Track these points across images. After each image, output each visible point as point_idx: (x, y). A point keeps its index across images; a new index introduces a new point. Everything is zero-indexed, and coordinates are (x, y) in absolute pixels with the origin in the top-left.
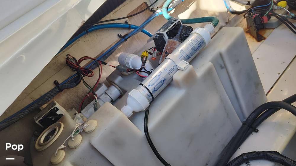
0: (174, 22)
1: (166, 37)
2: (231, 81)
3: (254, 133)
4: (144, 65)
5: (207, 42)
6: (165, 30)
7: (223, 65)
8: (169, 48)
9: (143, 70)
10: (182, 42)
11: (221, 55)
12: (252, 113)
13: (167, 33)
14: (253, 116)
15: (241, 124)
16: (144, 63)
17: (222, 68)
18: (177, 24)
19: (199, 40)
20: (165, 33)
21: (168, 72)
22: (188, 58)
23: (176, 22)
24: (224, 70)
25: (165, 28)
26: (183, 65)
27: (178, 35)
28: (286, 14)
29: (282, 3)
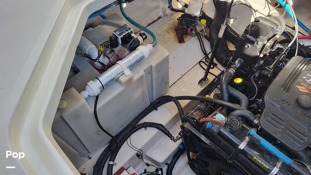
0: (128, 29)
1: (120, 41)
2: (152, 81)
3: (155, 110)
4: (99, 58)
5: (146, 58)
6: (120, 34)
7: (151, 72)
8: (120, 53)
9: (97, 61)
10: (131, 52)
11: (151, 67)
12: (157, 99)
13: (121, 38)
14: (158, 101)
15: (150, 104)
16: (99, 57)
17: (149, 73)
18: (130, 33)
19: (141, 56)
20: (120, 38)
21: (117, 75)
22: (132, 67)
23: (130, 31)
24: (151, 75)
25: (121, 32)
26: (128, 72)
27: (128, 45)
28: (202, 31)
29: (204, 22)
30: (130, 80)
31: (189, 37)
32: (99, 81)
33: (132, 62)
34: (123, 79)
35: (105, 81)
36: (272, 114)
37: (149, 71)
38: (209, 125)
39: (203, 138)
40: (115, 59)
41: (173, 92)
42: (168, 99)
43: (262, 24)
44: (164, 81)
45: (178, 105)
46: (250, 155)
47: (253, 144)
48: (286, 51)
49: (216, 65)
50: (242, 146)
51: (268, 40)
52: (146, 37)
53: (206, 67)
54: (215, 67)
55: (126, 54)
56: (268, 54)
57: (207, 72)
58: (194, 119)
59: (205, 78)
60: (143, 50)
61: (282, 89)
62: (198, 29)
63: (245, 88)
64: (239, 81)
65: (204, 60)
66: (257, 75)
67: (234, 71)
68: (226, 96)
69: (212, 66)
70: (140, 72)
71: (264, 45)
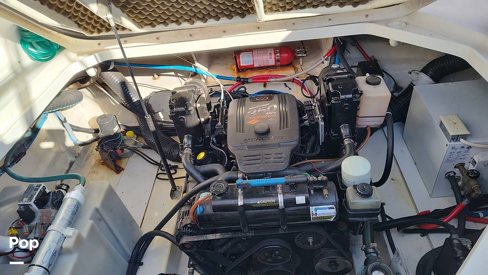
0: (37, 188)
1: (34, 207)
2: (110, 229)
3: (140, 267)
5: (82, 203)
6: (30, 199)
7: (100, 218)
8: (45, 218)
10: (58, 209)
11: (97, 210)
13: (34, 202)
14: (135, 251)
15: (128, 264)
17: (100, 220)
18: (42, 190)
19: (75, 203)
20: (31, 203)
21: (58, 243)
22: (72, 222)
23: (41, 187)
24: (102, 221)
25: (29, 196)
26: (70, 232)
27: (49, 203)
28: (136, 143)
29: (130, 133)
30: (79, 240)
31: (124, 161)
32: (36, 266)
33: (68, 218)
34: (68, 244)
35: (45, 261)
36: (245, 157)
37: (98, 216)
38: (199, 210)
39: (211, 237)
40: (42, 230)
43: (180, 93)
44: (126, 220)
46: (253, 204)
47: (249, 192)
48: (223, 104)
49: (177, 167)
50: (240, 202)
51: (196, 103)
52: (68, 187)
53: (166, 177)
54: (177, 170)
55: (53, 215)
56: (210, 117)
57: (172, 180)
58: (186, 225)
59: (174, 188)
60: (73, 196)
61: (242, 133)
62: (130, 144)
63: (213, 157)
64: (201, 155)
65: (160, 171)
66: (215, 141)
67: (190, 150)
68: (199, 176)
69: (172, 171)
70: (86, 224)
71: (196, 108)
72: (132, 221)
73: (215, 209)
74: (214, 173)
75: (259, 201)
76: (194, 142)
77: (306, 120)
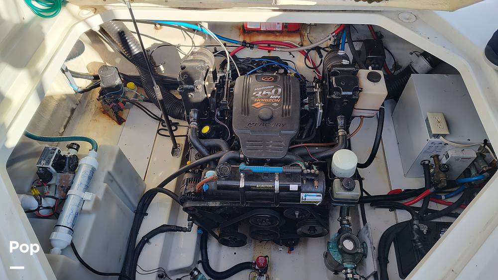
0: (53, 151)
1: (53, 170)
2: (120, 187)
3: (145, 217)
4: (41, 204)
5: (96, 167)
6: (48, 163)
7: (112, 179)
8: (63, 181)
9: (41, 208)
10: (75, 174)
11: (109, 173)
12: (139, 203)
13: (52, 166)
14: (141, 204)
15: (134, 214)
16: (40, 202)
17: (112, 181)
18: (58, 153)
19: (90, 169)
20: (50, 166)
21: (78, 206)
22: (87, 188)
23: (57, 151)
24: (114, 182)
25: (47, 159)
26: (88, 196)
27: (66, 167)
28: (136, 96)
29: (131, 85)
30: (97, 203)
31: (125, 111)
32: (62, 226)
33: (85, 183)
34: (87, 206)
35: (69, 222)
36: (248, 141)
37: (110, 178)
38: (205, 187)
39: (211, 204)
40: (62, 192)
41: (152, 183)
42: (152, 194)
44: (134, 178)
45: (167, 192)
46: (253, 187)
47: (250, 176)
48: (229, 76)
49: (178, 123)
50: (242, 184)
51: (205, 80)
52: (78, 146)
53: (168, 133)
54: (178, 127)
55: (71, 178)
56: (216, 88)
57: (173, 138)
58: (190, 193)
59: (176, 146)
60: (87, 161)
61: (243, 115)
62: (131, 97)
63: (217, 132)
64: (206, 129)
65: (161, 127)
66: (219, 114)
67: (196, 124)
68: (204, 151)
69: (173, 128)
70: (101, 186)
71: (204, 86)
72: (138, 177)
73: (220, 187)
74: (218, 149)
75: (258, 185)
76: (200, 115)
77: (306, 104)
